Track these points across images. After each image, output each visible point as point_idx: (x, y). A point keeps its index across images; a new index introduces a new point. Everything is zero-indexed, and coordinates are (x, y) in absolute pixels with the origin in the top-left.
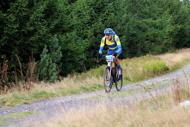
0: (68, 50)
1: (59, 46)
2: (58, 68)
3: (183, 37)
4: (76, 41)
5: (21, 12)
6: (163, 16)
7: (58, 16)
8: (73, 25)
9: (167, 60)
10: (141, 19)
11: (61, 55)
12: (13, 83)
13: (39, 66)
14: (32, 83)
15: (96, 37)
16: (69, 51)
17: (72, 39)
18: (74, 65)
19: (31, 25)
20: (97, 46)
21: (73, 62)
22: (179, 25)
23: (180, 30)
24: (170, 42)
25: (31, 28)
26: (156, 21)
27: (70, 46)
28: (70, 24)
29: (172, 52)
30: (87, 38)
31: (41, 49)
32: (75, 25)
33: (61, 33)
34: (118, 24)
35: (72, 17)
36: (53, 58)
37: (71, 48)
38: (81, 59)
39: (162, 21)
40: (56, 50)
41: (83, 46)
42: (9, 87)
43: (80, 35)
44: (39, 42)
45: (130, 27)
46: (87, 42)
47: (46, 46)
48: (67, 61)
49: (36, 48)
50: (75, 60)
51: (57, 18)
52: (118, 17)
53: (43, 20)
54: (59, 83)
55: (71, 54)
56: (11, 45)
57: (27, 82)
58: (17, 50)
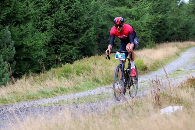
0: (22, 46)
1: (12, 41)
2: (10, 67)
3: (164, 29)
4: (32, 34)
6: (140, 4)
7: (11, 3)
8: (28, 15)
9: (145, 57)
10: (113, 8)
11: (14, 51)
15: (58, 29)
16: (24, 47)
18: (30, 64)
20: (59, 40)
21: (30, 61)
22: (160, 14)
23: (161, 21)
24: (149, 35)
26: (131, 9)
27: (26, 41)
28: (25, 13)
29: (151, 47)
30: (47, 31)
32: (32, 14)
33: (14, 24)
34: (84, 14)
35: (27, 5)
36: (4, 55)
37: (26, 43)
38: (39, 56)
39: (139, 10)
40: (8, 45)
41: (42, 41)
43: (38, 27)
45: (99, 16)
46: (46, 35)
48: (22, 58)
50: (31, 58)
51: (9, 6)
52: (85, 4)
54: (12, 86)
55: (27, 50)
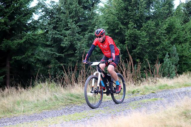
0: (183, 56)
1: (177, 53)
2: (176, 68)
4: (189, 49)
5: (150, 29)
7: (176, 32)
8: (187, 38)
11: (179, 59)
12: (144, 79)
13: (162, 67)
14: (157, 78)
17: (186, 48)
18: (187, 66)
19: (157, 38)
25: (157, 41)
28: (185, 37)
31: (164, 55)
33: (178, 43)
35: (186, 33)
36: (173, 61)
37: (185, 54)
40: (175, 56)
42: (142, 81)
44: (163, 50)
47: (167, 53)
49: (160, 55)
50: (188, 63)
51: (175, 33)
53: (165, 35)
54: (177, 79)
55: (185, 58)
56: (144, 53)
57: (154, 78)
58: (148, 56)
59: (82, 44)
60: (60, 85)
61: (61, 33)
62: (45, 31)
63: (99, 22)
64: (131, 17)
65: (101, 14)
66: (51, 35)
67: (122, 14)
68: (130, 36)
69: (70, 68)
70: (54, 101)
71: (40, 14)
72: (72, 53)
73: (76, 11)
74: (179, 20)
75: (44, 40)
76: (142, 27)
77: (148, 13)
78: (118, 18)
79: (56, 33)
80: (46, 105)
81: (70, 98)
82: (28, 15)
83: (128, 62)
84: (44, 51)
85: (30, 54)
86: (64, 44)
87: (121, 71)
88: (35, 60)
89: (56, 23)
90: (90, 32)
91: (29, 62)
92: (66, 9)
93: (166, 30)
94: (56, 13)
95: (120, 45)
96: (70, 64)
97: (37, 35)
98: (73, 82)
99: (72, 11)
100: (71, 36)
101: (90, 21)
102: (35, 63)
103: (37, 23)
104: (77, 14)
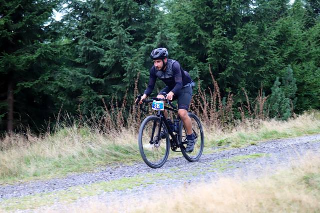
0: (304, 83)
1: (294, 78)
2: (292, 103)
4: (313, 72)
5: (249, 38)
7: (293, 43)
8: (310, 54)
11: (297, 88)
12: (239, 121)
13: (269, 101)
14: (261, 120)
17: (309, 69)
18: (311, 100)
19: (261, 53)
21: (310, 97)
25: (261, 57)
27: (307, 78)
28: (307, 52)
31: (273, 82)
32: (313, 53)
33: (296, 62)
35: (309, 44)
36: (286, 92)
37: (308, 80)
40: (290, 82)
42: (234, 125)
44: (270, 73)
47: (278, 78)
48: (303, 95)
49: (267, 80)
50: (312, 94)
51: (291, 45)
53: (275, 47)
54: (293, 121)
55: (308, 87)
56: (238, 77)
57: (255, 120)
58: (245, 83)
59: (135, 63)
60: (97, 130)
61: (99, 44)
62: (74, 39)
63: (164, 25)
64: (217, 17)
65: (166, 12)
66: (83, 47)
67: (202, 12)
68: (215, 50)
69: (114, 101)
70: (88, 157)
71: (64, 11)
72: (117, 77)
73: (125, 6)
74: (297, 23)
75: (71, 54)
76: (235, 34)
77: (247, 10)
78: (195, 18)
79: (91, 44)
80: (75, 164)
81: (114, 152)
82: (45, 13)
83: (212, 93)
84: (71, 73)
85: (46, 78)
86: (104, 61)
87: (200, 107)
88: (55, 89)
89: (92, 26)
90: (149, 42)
91: (46, 93)
92: (109, 3)
93: (275, 39)
94: (92, 10)
95: (199, 64)
96: (115, 96)
97: (59, 46)
98: (118, 126)
99: (119, 7)
100: (117, 49)
101: (149, 23)
102: (56, 93)
103: (59, 27)
104: (126, 12)
